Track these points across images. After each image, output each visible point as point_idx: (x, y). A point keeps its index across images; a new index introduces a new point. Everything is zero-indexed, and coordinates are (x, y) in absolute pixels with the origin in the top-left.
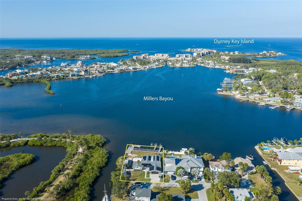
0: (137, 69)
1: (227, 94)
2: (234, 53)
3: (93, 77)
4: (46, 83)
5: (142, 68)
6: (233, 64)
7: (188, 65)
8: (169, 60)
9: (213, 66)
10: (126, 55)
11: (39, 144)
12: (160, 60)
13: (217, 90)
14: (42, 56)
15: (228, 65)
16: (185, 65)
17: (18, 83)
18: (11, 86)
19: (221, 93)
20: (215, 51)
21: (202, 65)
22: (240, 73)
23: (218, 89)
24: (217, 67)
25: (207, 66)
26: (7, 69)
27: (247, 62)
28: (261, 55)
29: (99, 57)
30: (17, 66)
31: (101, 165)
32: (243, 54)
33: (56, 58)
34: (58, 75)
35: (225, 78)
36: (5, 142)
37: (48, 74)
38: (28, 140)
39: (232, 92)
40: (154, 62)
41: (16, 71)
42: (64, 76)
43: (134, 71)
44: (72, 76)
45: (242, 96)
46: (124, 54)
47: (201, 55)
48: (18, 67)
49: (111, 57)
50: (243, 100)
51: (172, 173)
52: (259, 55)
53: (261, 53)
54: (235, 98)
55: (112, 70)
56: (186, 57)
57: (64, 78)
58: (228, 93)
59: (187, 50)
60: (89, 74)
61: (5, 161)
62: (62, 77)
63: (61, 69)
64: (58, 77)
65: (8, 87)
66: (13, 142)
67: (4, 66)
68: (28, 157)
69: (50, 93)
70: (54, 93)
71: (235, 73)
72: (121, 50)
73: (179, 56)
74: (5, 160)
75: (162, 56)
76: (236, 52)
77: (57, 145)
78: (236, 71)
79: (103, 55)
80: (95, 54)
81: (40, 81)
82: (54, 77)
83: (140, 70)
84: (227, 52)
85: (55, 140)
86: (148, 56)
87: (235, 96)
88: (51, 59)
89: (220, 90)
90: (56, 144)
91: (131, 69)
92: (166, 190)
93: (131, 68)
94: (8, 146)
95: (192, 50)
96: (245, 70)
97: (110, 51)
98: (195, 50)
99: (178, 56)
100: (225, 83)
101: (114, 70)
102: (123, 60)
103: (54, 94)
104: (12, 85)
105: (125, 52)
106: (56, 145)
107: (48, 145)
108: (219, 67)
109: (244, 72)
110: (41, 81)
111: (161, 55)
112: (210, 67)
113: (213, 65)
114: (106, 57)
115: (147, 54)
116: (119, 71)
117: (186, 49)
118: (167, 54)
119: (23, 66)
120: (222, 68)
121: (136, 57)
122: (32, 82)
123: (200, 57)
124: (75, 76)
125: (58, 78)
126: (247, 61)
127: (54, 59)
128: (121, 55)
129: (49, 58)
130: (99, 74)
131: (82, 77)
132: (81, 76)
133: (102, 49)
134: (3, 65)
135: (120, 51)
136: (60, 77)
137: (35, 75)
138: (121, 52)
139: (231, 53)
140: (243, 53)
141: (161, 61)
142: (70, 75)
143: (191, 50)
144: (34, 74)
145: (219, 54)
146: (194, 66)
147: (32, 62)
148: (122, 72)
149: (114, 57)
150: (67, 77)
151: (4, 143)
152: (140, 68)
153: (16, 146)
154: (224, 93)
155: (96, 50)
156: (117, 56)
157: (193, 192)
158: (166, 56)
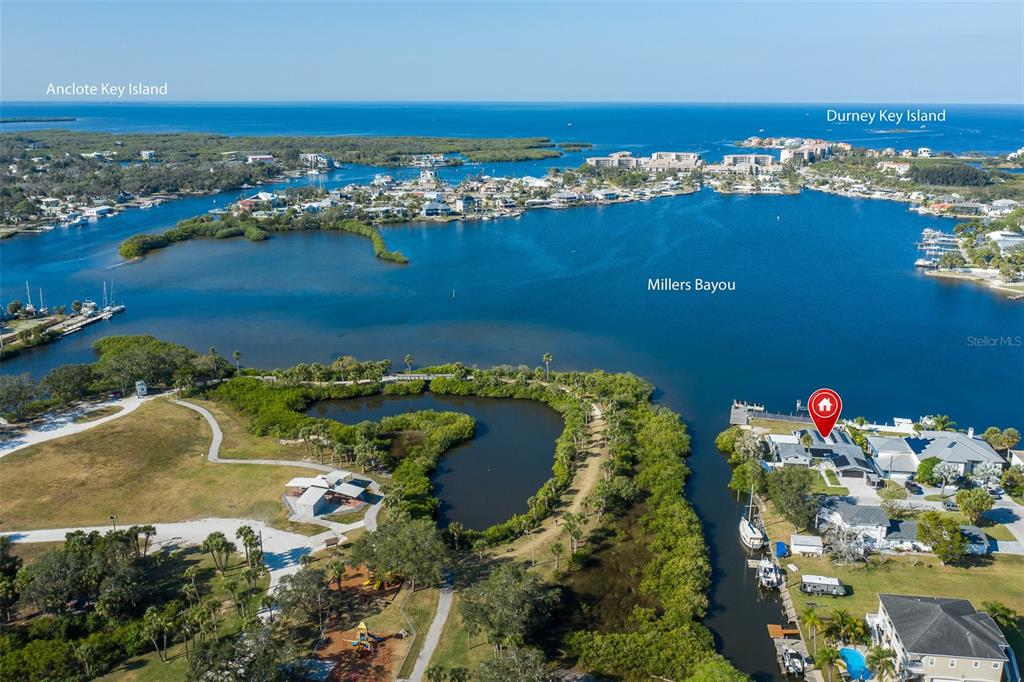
0: (618, 197)
1: (954, 276)
2: (914, 155)
3: (493, 218)
4: (363, 233)
5: (632, 195)
6: (933, 187)
7: (778, 188)
8: (708, 174)
9: (864, 193)
10: (555, 157)
11: (465, 392)
12: (680, 170)
13: (916, 263)
14: (302, 156)
15: (918, 190)
16: (768, 189)
17: (277, 229)
18: (266, 238)
19: (934, 273)
20: (848, 147)
21: (825, 188)
22: (967, 216)
23: (920, 262)
24: (877, 195)
25: (842, 193)
26: (218, 191)
27: (975, 182)
28: (1013, 159)
29: (471, 161)
30: (242, 184)
31: (680, 448)
32: (948, 158)
33: (342, 163)
34: (387, 211)
35: (926, 230)
36: (368, 381)
37: (350, 206)
38: (426, 378)
39: (972, 269)
40: (661, 177)
41: (257, 198)
42: (405, 214)
43: (612, 204)
44: (428, 214)
45: (1012, 284)
46: (546, 152)
47: (806, 157)
48: (245, 186)
49: (508, 161)
50: (1018, 294)
51: (905, 477)
52: (1006, 161)
53: (1012, 155)
54: (988, 288)
55: (542, 198)
56: (757, 162)
57: (408, 219)
58: (958, 274)
59: (746, 143)
60: (479, 211)
61: (401, 430)
62: (400, 215)
63: (381, 194)
64: (388, 217)
65: (258, 240)
66: (389, 382)
67: (207, 183)
68: (464, 421)
69: (392, 260)
70: (407, 259)
71: (948, 215)
72: (530, 141)
73: (735, 161)
74: (400, 427)
75: (678, 157)
76: (922, 149)
77: (516, 396)
78: (953, 210)
79: (479, 155)
80: (454, 152)
81: (340, 226)
82: (377, 216)
83: (627, 199)
84: (889, 150)
85: (506, 383)
86: (634, 160)
87: (983, 283)
88: (330, 164)
89: (927, 263)
90: (512, 392)
91: (600, 197)
92: (909, 516)
93: (599, 194)
94: (377, 393)
95: (767, 141)
96: (985, 208)
97: (497, 142)
98: (774, 142)
99: (731, 161)
100: (936, 245)
101: (549, 200)
102: (558, 171)
103: (406, 262)
104: (268, 235)
105: (545, 147)
106: (511, 396)
107: (491, 395)
108: (886, 197)
109: (980, 214)
110: (346, 227)
111: (673, 155)
112: (854, 195)
113: (865, 189)
114: (493, 161)
115: (628, 153)
116: (564, 202)
117: (743, 140)
118: (692, 155)
119: (259, 182)
120: (897, 199)
121: (598, 162)
122: (319, 227)
123: (805, 164)
124: (438, 214)
125: (390, 219)
126: (976, 177)
127: (337, 165)
128: (539, 156)
129: (325, 161)
130: (508, 210)
131: (458, 217)
132: (454, 213)
133: (465, 137)
134: (203, 180)
135: (530, 145)
136: (395, 216)
137: (318, 208)
138: (531, 147)
139: (904, 154)
140: (949, 154)
141: (680, 175)
142: (423, 212)
143: (760, 144)
144: (315, 205)
145: (863, 155)
146: (798, 192)
147: (279, 172)
148: (574, 205)
149: (518, 160)
150: (414, 215)
151: (365, 384)
152: (627, 196)
153: (402, 393)
154: (944, 272)
155: (448, 138)
156: (528, 159)
157: (992, 526)
158: (690, 160)
